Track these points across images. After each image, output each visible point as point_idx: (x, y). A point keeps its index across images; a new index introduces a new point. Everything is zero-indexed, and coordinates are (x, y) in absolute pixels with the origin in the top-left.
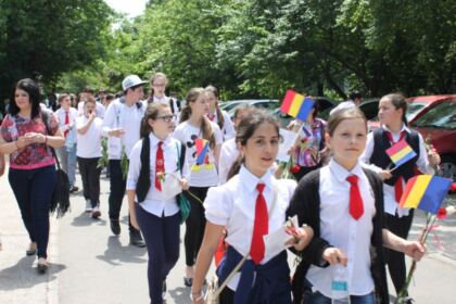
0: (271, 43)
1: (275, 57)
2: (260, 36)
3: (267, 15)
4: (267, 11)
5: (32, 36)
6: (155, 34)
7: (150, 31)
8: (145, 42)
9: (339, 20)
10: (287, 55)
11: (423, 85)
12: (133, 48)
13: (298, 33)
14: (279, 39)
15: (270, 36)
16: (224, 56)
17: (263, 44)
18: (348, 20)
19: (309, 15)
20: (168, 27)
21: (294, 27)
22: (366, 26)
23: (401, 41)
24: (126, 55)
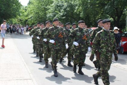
0: (60, 15)
1: (60, 18)
2: (57, 13)
3: (59, 9)
4: (59, 8)
5: (4, 10)
6: (31, 11)
7: (30, 10)
8: (28, 12)
9: (75, 11)
10: (63, 18)
11: (92, 25)
12: (26, 14)
13: (66, 13)
14: (62, 14)
15: (60, 13)
16: (49, 17)
17: (58, 15)
18: (77, 11)
19: (68, 9)
20: (34, 9)
21: (65, 12)
22: (81, 13)
23: (88, 16)
24: (24, 15)
